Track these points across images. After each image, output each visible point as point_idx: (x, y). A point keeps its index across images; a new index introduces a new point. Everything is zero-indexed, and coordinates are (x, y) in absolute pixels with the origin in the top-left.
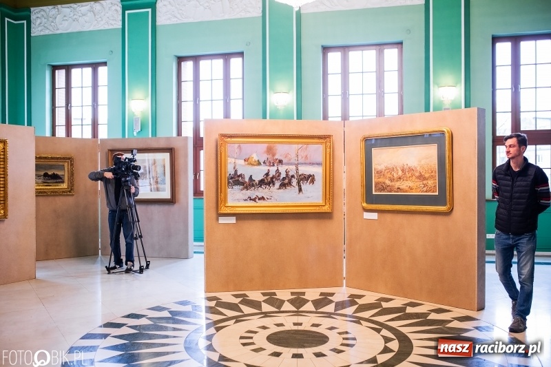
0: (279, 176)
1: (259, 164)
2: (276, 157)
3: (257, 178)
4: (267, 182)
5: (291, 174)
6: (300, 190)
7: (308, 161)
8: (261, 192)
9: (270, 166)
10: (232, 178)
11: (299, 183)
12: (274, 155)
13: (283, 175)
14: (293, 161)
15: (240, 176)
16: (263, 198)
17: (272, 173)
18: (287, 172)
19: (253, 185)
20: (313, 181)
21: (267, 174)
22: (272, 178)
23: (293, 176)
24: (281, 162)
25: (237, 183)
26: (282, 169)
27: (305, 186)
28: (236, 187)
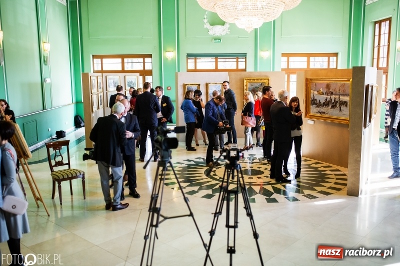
0: (331, 101)
1: (323, 94)
2: (331, 90)
3: (322, 101)
4: (326, 104)
5: (336, 100)
6: (340, 110)
7: (344, 93)
8: (323, 109)
9: (328, 95)
10: (312, 101)
11: (340, 105)
12: (329, 89)
13: (333, 101)
14: (337, 93)
15: (315, 100)
16: (324, 113)
17: (328, 99)
18: (335, 99)
19: (320, 105)
20: (346, 106)
21: (326, 100)
22: (328, 102)
23: (337, 102)
24: (332, 93)
25: (314, 103)
26: (333, 97)
27: (343, 108)
28: (314, 106)
